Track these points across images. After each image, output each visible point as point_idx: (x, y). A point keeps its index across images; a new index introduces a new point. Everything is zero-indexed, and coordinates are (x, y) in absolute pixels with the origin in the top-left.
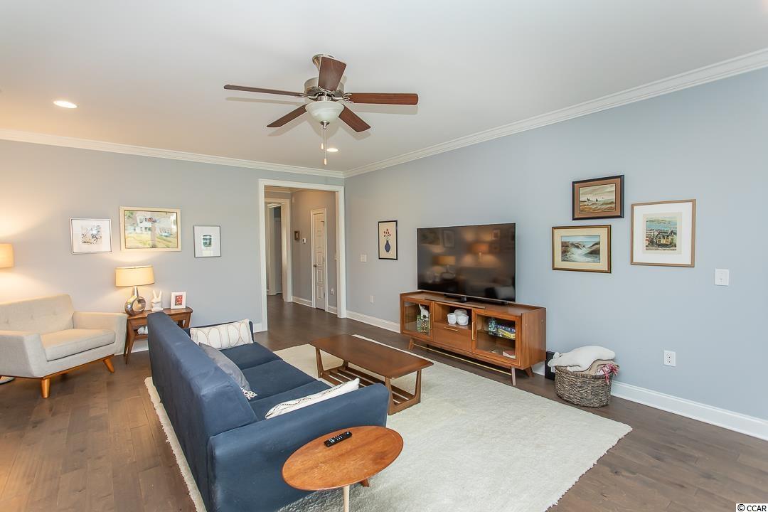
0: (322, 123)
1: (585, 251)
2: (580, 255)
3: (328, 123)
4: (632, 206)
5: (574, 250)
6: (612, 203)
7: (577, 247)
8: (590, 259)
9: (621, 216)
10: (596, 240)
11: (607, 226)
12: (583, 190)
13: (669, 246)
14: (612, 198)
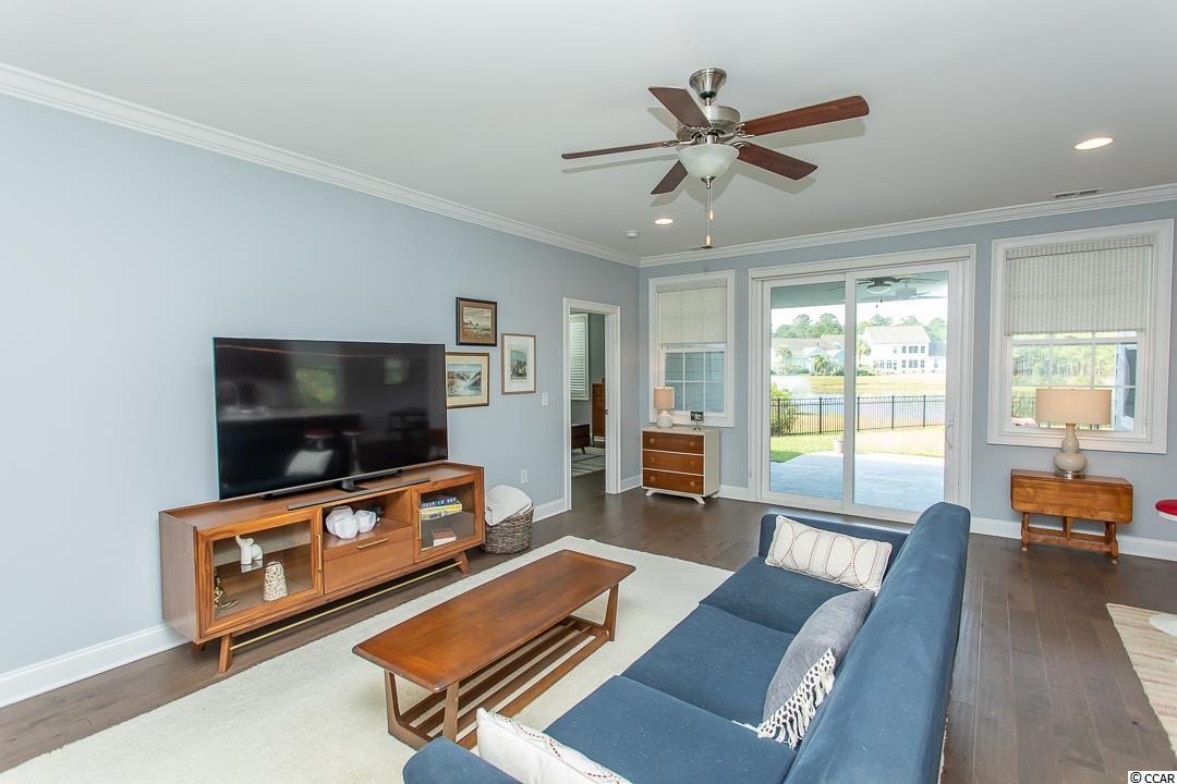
0: (703, 180)
1: (469, 382)
2: (465, 388)
3: (712, 178)
4: (503, 335)
5: (459, 382)
6: (488, 330)
7: (462, 378)
8: (473, 392)
9: (495, 345)
10: (478, 370)
11: (488, 355)
12: (466, 310)
13: (523, 375)
14: (488, 324)
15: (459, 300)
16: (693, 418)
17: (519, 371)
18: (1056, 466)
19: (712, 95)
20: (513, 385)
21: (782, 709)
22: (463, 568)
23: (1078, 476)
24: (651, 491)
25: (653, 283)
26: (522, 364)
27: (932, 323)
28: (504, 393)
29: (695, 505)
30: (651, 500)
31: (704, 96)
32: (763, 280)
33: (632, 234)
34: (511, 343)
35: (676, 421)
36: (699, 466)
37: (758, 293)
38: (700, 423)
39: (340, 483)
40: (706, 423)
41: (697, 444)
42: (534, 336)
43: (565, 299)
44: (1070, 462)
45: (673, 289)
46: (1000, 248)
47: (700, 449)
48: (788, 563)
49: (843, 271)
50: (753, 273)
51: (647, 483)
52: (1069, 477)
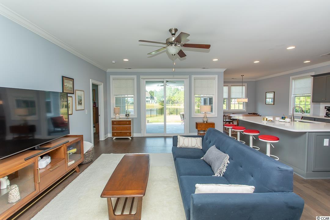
4: (76, 90)
9: (74, 94)
11: (72, 97)
12: (65, 81)
13: (81, 104)
14: (71, 86)
15: (63, 77)
16: (126, 116)
17: (80, 103)
18: (203, 121)
19: (174, 34)
20: (79, 107)
21: (219, 170)
22: (77, 171)
23: (207, 122)
24: (115, 138)
25: (112, 77)
26: (81, 100)
27: (150, 92)
28: (76, 110)
29: (129, 140)
30: (115, 141)
31: (173, 34)
32: (144, 79)
33: (114, 62)
34: (78, 93)
35: (122, 117)
36: (130, 129)
37: (143, 82)
38: (128, 117)
39: (35, 147)
40: (130, 117)
41: (129, 123)
42: (84, 91)
43: (91, 80)
44: (205, 120)
45: (118, 79)
46: (193, 77)
47: (130, 124)
48: (183, 146)
49: (163, 79)
50: (141, 77)
51: (113, 135)
52: (205, 122)
